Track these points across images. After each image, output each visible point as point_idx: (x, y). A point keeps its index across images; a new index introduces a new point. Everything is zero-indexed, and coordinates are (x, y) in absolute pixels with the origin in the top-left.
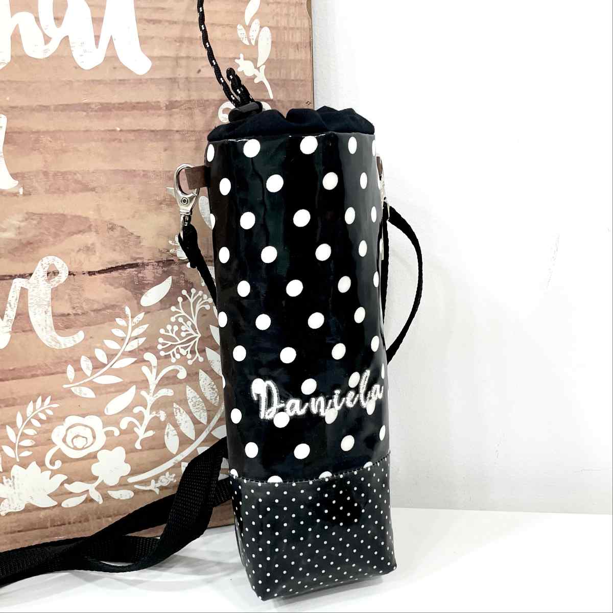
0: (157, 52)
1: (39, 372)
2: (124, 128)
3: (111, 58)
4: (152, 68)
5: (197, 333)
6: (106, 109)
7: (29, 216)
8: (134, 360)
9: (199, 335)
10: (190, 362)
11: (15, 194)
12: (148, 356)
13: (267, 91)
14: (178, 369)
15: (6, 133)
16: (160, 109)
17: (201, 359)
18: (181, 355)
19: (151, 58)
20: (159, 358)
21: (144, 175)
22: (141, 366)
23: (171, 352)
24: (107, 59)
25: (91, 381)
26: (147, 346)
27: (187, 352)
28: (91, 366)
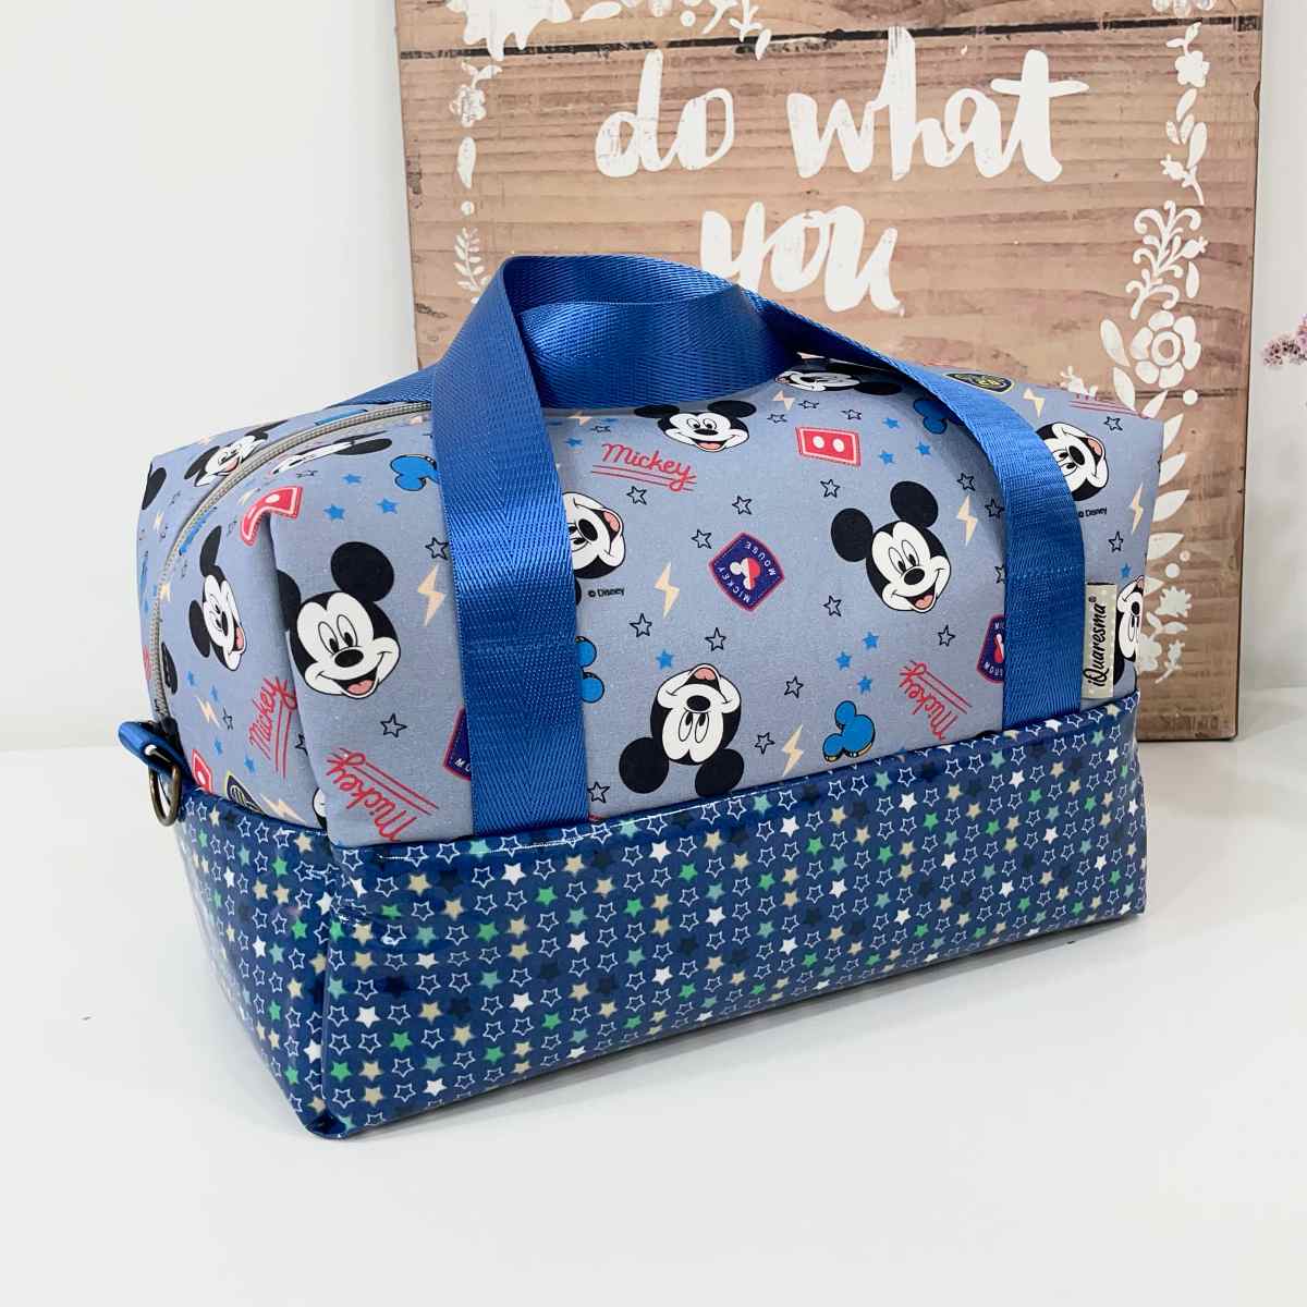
0: (1068, 157)
2: (1024, 242)
3: (1018, 164)
4: (1063, 173)
6: (1005, 219)
7: (908, 339)
11: (896, 316)
13: (1197, 196)
15: (895, 249)
16: (1066, 218)
19: (1061, 162)
21: (1040, 295)
24: (1012, 165)
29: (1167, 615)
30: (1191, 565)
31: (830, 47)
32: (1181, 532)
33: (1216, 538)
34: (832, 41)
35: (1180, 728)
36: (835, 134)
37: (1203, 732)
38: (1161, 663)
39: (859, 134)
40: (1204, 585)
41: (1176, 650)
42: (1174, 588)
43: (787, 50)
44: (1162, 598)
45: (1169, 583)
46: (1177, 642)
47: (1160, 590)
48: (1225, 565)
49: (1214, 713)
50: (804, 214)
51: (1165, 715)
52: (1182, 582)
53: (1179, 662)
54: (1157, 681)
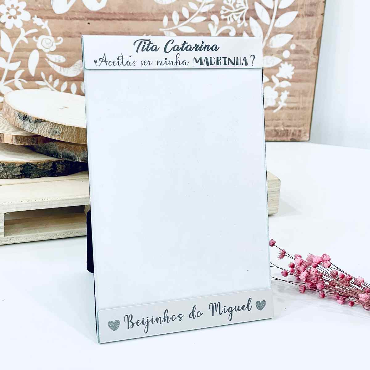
1: (147, 18)
5: (246, 6)
8: (205, 18)
9: (247, 8)
10: (239, 26)
12: (214, 17)
14: (230, 29)
17: (246, 25)
18: (234, 20)
20: (220, 19)
22: (208, 23)
23: (228, 17)
25: (177, 29)
26: (214, 10)
27: (238, 19)
28: (178, 19)
29: (282, 78)
30: (296, 52)
32: (291, 33)
33: (308, 38)
35: (283, 136)
37: (294, 138)
38: (277, 103)
40: (301, 62)
41: (285, 95)
42: (286, 63)
44: (280, 68)
45: (284, 60)
46: (286, 91)
47: (280, 64)
48: (311, 53)
49: (300, 129)
51: (277, 128)
52: (291, 60)
53: (286, 102)
54: (275, 111)
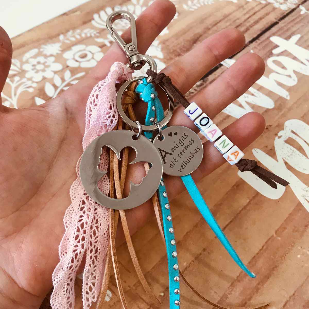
31: (207, 81)
34: (205, 79)
36: (248, 103)
39: (255, 96)
43: (192, 93)
50: (277, 138)
